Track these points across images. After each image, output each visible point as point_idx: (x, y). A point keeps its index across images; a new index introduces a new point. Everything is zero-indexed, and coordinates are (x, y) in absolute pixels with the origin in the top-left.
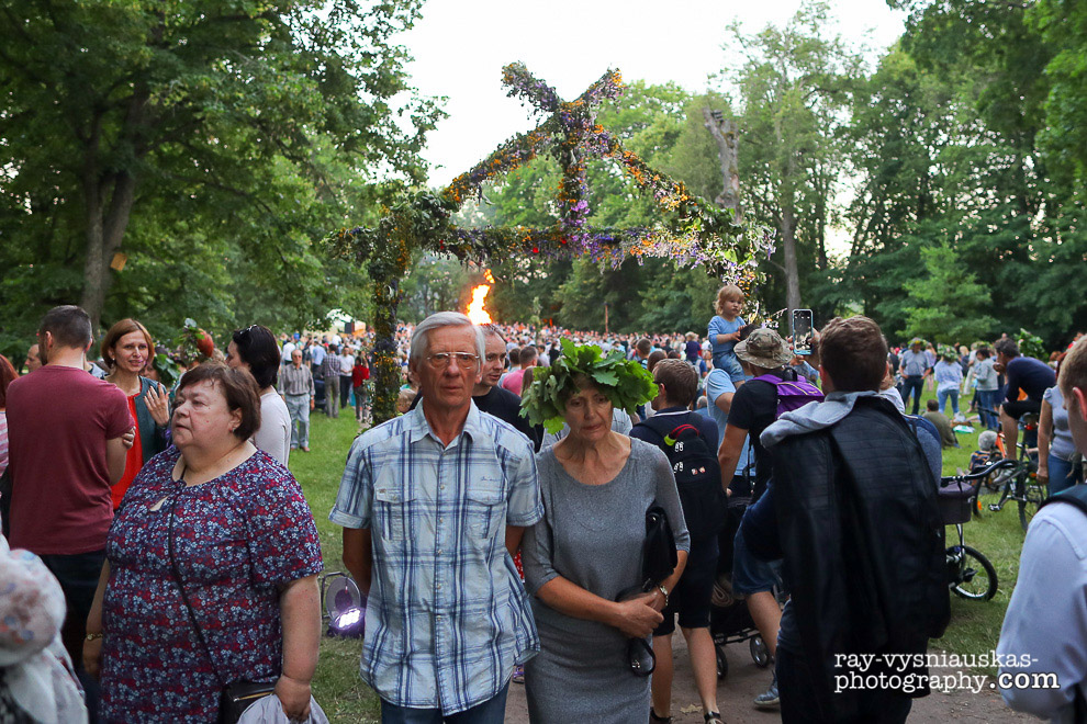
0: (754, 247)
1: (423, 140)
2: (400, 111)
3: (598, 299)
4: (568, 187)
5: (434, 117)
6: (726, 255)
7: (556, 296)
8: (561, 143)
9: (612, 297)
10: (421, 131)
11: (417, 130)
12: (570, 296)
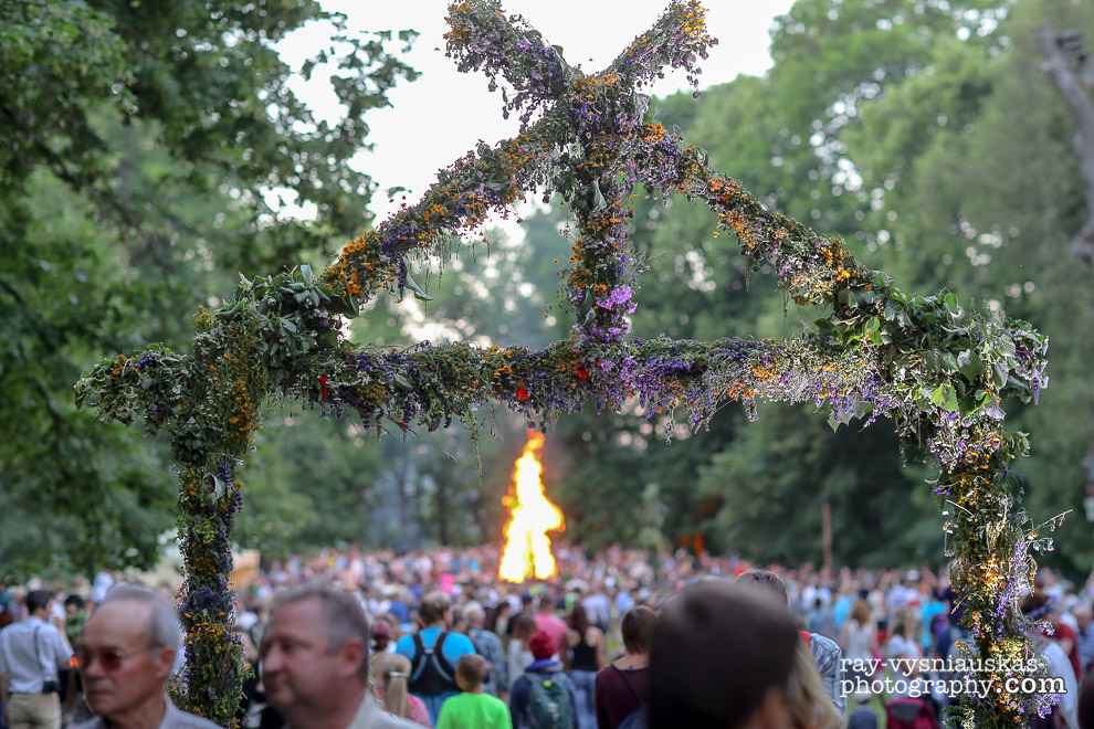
0: (996, 377)
1: (361, 130)
2: (307, 68)
3: (807, 489)
4: (590, 257)
5: (384, 77)
6: (935, 396)
7: (707, 484)
8: (574, 164)
9: (841, 482)
10: (355, 112)
11: (345, 110)
12: (740, 481)
